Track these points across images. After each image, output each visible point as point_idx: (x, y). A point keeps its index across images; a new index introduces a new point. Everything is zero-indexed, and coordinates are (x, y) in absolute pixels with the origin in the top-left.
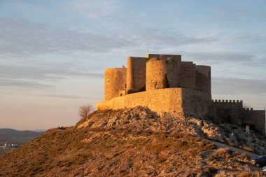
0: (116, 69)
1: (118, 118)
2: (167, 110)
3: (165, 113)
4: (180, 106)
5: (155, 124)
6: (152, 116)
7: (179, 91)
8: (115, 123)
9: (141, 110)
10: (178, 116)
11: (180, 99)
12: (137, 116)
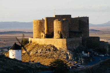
0: (39, 20)
1: (42, 50)
2: (61, 47)
3: (60, 48)
4: (65, 46)
5: (55, 54)
6: (55, 49)
7: (65, 40)
8: (41, 53)
9: (51, 47)
10: (65, 49)
11: (66, 43)
12: (50, 49)
